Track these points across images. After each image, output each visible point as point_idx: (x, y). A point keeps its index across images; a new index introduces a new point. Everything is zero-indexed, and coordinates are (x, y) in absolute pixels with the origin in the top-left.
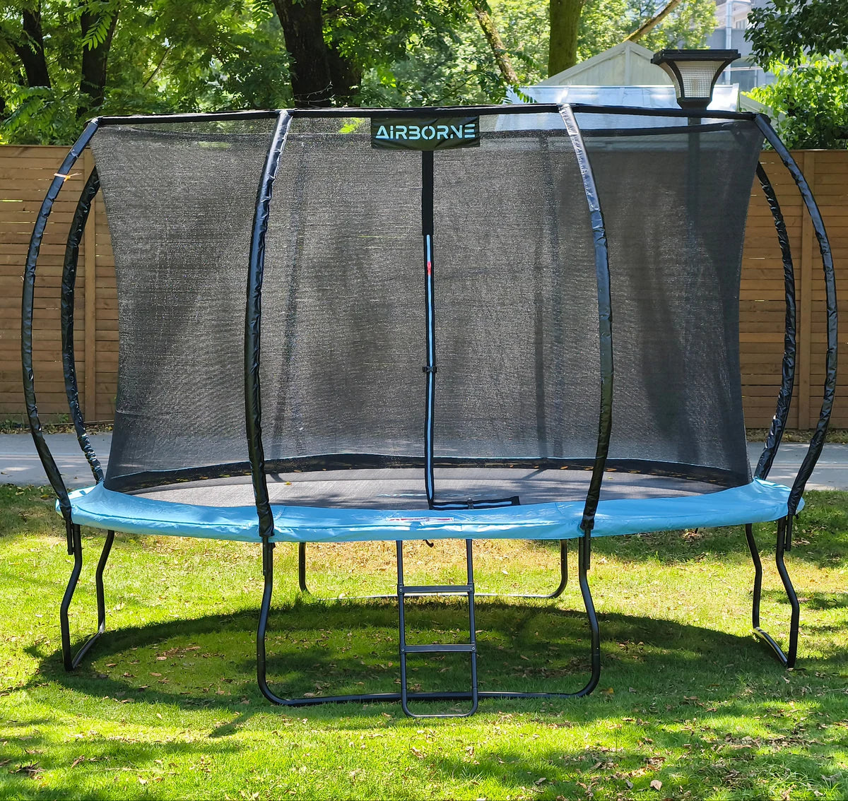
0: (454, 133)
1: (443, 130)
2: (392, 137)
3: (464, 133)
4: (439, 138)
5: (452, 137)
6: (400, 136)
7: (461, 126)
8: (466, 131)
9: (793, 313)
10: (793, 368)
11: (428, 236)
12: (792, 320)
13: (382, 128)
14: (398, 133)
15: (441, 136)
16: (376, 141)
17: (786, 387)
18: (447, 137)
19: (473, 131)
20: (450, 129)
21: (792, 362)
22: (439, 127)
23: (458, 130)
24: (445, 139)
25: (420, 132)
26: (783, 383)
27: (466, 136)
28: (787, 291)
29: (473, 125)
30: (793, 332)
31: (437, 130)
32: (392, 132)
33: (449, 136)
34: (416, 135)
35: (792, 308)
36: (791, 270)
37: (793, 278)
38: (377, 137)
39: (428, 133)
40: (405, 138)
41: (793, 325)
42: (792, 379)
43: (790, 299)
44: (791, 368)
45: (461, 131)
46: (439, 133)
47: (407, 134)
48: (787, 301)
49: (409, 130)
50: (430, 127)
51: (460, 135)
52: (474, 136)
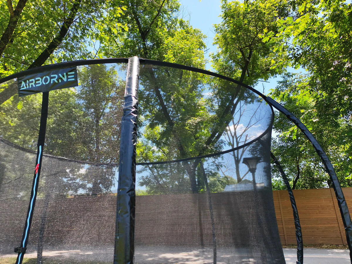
0: (61, 79)
1: (55, 77)
2: (28, 87)
3: (68, 78)
4: (52, 82)
5: (60, 81)
6: (32, 85)
7: (65, 74)
8: (69, 77)
9: (296, 212)
10: (301, 237)
11: (40, 147)
12: (297, 215)
13: (23, 83)
14: (30, 84)
15: (54, 81)
16: (21, 92)
17: (300, 246)
18: (56, 82)
19: (73, 76)
20: (59, 76)
21: (300, 234)
22: (52, 76)
23: (64, 76)
24: (56, 83)
25: (42, 81)
26: (298, 244)
27: (69, 80)
28: (292, 203)
29: (73, 73)
30: (298, 221)
31: (51, 78)
32: (27, 84)
33: (58, 81)
34: (39, 83)
35: (296, 210)
36: (292, 194)
37: (293, 197)
38: (21, 89)
39: (46, 80)
40: (34, 86)
41: (297, 217)
42: (302, 242)
43: (294, 206)
44: (300, 237)
45: (66, 77)
46: (52, 80)
47: (35, 84)
48: (293, 207)
49: (36, 81)
50: (47, 77)
51: (65, 79)
52: (74, 79)
